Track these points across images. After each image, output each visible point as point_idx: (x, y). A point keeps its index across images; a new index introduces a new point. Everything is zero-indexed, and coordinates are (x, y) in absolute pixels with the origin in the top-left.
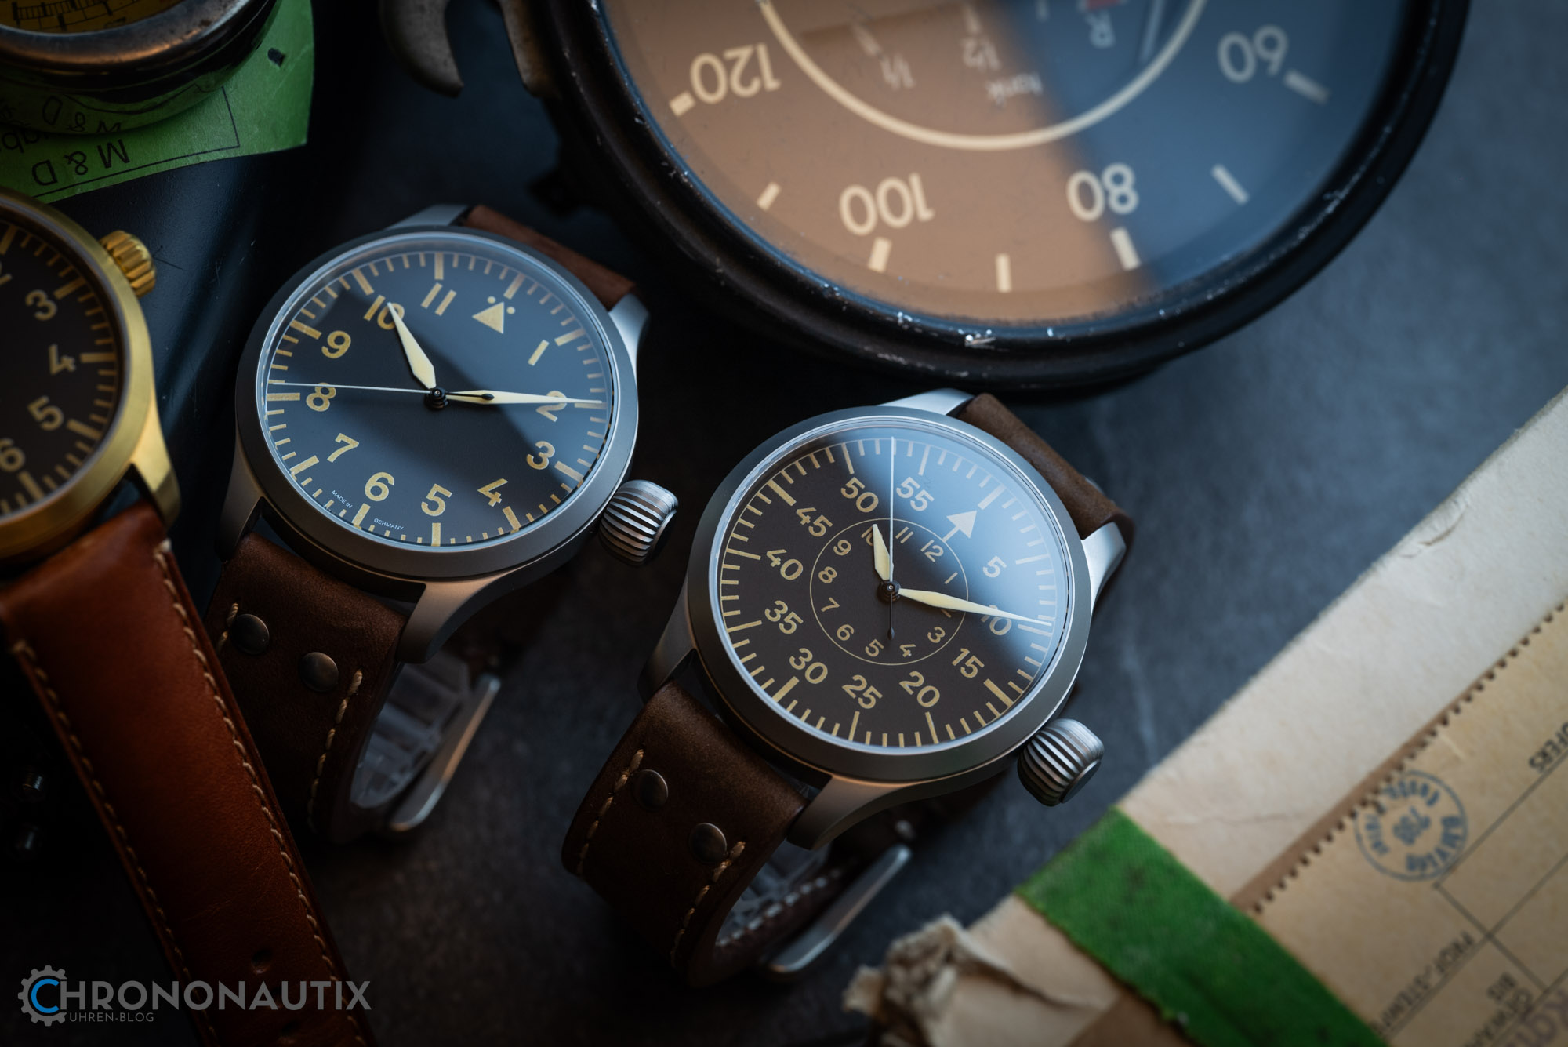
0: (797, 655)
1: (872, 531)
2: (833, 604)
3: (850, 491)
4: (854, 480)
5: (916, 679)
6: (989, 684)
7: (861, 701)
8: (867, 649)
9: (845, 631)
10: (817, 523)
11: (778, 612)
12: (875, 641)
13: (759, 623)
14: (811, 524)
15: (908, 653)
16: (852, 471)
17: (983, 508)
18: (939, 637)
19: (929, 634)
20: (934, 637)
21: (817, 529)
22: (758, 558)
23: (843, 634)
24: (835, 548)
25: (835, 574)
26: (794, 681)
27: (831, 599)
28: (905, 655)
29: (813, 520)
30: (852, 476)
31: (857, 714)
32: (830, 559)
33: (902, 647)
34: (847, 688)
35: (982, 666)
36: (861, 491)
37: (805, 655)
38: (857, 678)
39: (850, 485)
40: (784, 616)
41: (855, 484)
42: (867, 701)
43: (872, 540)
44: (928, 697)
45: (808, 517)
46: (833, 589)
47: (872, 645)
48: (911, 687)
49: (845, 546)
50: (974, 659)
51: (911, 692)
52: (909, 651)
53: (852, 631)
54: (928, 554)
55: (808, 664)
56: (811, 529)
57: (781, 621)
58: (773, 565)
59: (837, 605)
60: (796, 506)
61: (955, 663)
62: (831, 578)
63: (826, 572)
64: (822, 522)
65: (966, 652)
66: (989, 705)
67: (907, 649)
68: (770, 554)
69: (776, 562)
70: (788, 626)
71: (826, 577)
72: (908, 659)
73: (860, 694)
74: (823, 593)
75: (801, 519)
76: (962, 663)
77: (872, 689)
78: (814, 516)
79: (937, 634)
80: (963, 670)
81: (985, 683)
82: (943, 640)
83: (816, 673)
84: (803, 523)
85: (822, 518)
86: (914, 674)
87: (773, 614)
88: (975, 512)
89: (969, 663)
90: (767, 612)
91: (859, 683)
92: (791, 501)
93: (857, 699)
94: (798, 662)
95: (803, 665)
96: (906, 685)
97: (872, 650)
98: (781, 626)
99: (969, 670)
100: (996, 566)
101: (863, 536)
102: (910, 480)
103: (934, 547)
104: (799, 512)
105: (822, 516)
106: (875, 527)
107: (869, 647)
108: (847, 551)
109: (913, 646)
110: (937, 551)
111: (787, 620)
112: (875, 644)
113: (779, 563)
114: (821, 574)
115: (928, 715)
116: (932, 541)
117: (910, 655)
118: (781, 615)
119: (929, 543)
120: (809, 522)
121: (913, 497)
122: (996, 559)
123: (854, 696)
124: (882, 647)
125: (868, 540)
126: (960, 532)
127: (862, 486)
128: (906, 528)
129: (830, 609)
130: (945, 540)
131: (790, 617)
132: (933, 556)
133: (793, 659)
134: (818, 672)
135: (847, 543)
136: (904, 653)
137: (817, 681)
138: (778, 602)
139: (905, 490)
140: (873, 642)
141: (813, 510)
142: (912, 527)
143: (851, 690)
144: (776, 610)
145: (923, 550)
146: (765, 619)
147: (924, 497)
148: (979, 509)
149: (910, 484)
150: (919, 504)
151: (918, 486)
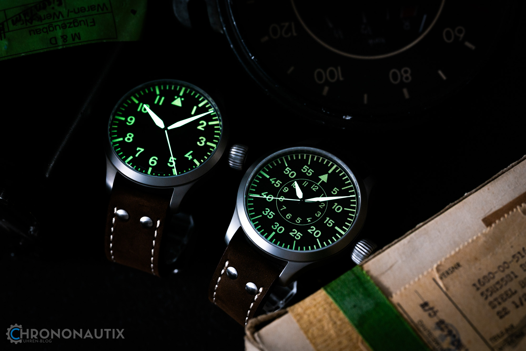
0: (274, 225)
3: (287, 172)
4: (288, 168)
5: (313, 229)
6: (336, 228)
7: (296, 237)
8: (296, 221)
9: (289, 216)
10: (277, 183)
13: (261, 216)
14: (275, 183)
16: (287, 165)
17: (330, 173)
19: (316, 214)
20: (318, 215)
21: (277, 185)
24: (283, 190)
26: (274, 233)
27: (283, 206)
31: (295, 242)
32: (282, 194)
33: (308, 219)
35: (334, 222)
37: (277, 225)
38: (294, 230)
39: (286, 170)
40: (269, 213)
41: (288, 170)
42: (298, 237)
44: (317, 234)
46: (284, 203)
48: (311, 231)
50: (331, 220)
51: (312, 233)
52: (310, 220)
53: (291, 216)
54: (313, 189)
55: (278, 227)
56: (275, 185)
57: (268, 214)
58: (264, 197)
59: (285, 208)
60: (270, 178)
61: (325, 222)
63: (281, 198)
64: (279, 182)
65: (328, 219)
66: (337, 235)
67: (309, 219)
68: (263, 194)
70: (270, 216)
72: (310, 223)
73: (295, 235)
74: (281, 204)
76: (327, 222)
77: (299, 233)
78: (276, 181)
80: (328, 224)
82: (321, 216)
83: (281, 230)
84: (272, 183)
86: (312, 227)
87: (265, 213)
88: (327, 175)
89: (329, 222)
90: (263, 212)
91: (294, 232)
94: (274, 227)
95: (276, 228)
96: (309, 231)
97: (298, 221)
98: (268, 216)
99: (330, 224)
100: (336, 191)
101: (292, 185)
102: (306, 166)
103: (315, 187)
104: (271, 180)
105: (278, 180)
106: (296, 182)
108: (287, 191)
109: (311, 218)
110: (316, 188)
111: (270, 214)
113: (266, 197)
114: (279, 199)
115: (318, 240)
116: (314, 185)
117: (310, 221)
118: (268, 213)
119: (314, 186)
120: (274, 182)
121: (307, 172)
122: (335, 188)
123: (293, 236)
124: (301, 220)
125: (294, 186)
126: (323, 181)
127: (290, 170)
128: (306, 182)
129: (283, 209)
130: (318, 184)
131: (271, 213)
132: (315, 189)
133: (272, 226)
134: (281, 229)
135: (287, 188)
136: (308, 221)
137: (281, 232)
138: (266, 209)
139: (304, 170)
140: (298, 218)
141: (275, 179)
142: (307, 181)
143: (292, 234)
144: (266, 211)
145: (312, 188)
146: (263, 215)
147: (311, 171)
148: (328, 173)
149: (306, 168)
150: (309, 173)
151: (308, 168)
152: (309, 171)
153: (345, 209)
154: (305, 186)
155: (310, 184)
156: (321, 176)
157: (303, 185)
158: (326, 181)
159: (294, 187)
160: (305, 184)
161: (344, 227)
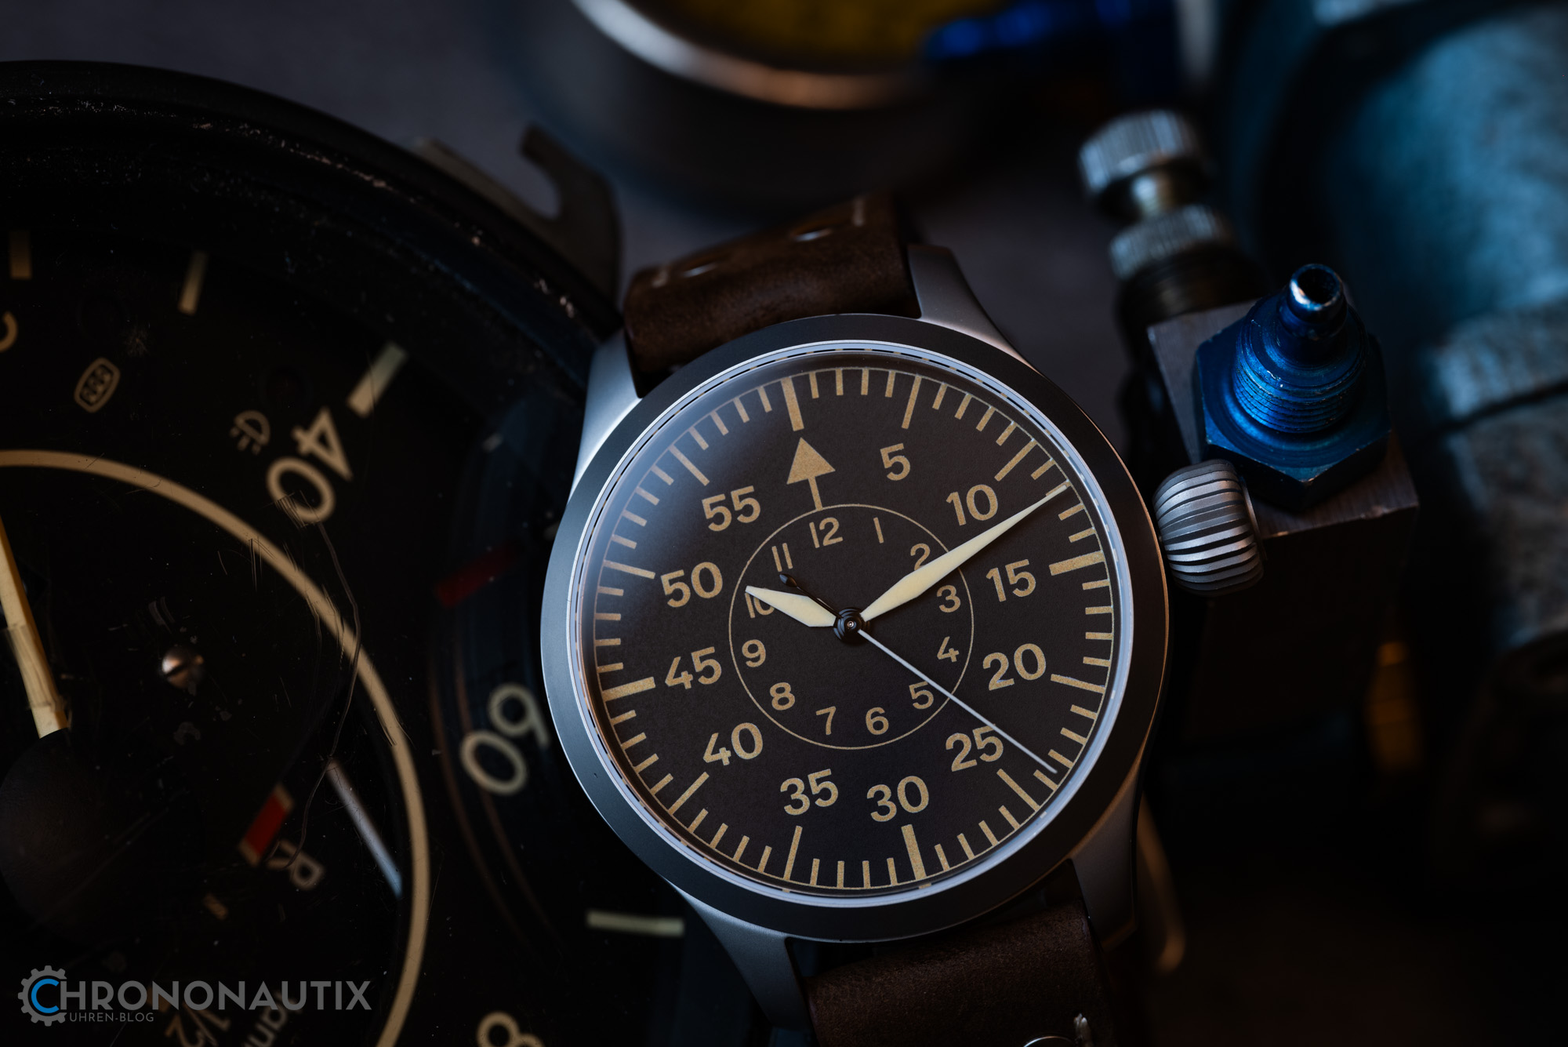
0: (873, 805)
1: (752, 597)
2: (828, 714)
3: (678, 595)
4: (665, 578)
5: (996, 665)
6: (1057, 568)
7: (985, 757)
8: (917, 705)
9: (875, 720)
10: (699, 667)
11: (797, 795)
12: (912, 688)
13: (799, 830)
14: (697, 675)
15: (953, 654)
16: (651, 575)
17: (801, 426)
18: (953, 596)
19: (943, 608)
21: (708, 672)
22: (705, 776)
23: (878, 725)
24: (749, 664)
25: (787, 686)
26: (908, 831)
27: (819, 713)
28: (954, 660)
29: (691, 670)
30: (658, 578)
31: (1001, 773)
32: (761, 680)
33: (941, 656)
34: (958, 765)
35: (1026, 562)
36: (686, 579)
37: (879, 795)
38: (950, 744)
39: (668, 589)
40: (807, 791)
41: (672, 582)
42: (990, 749)
43: (765, 606)
44: (1030, 662)
45: (684, 674)
46: (807, 701)
47: (915, 696)
48: (1004, 678)
49: (753, 649)
50: (1010, 568)
51: (1011, 682)
52: (951, 650)
53: (881, 710)
54: (827, 542)
55: (894, 798)
56: (703, 680)
57: (813, 798)
58: (726, 762)
59: (832, 710)
60: (660, 680)
61: (1002, 597)
62: (788, 694)
63: (776, 697)
64: (702, 659)
65: (994, 573)
66: (1087, 586)
67: (946, 651)
68: (708, 757)
69: (724, 755)
70: (825, 794)
71: (783, 701)
72: (961, 659)
73: (975, 753)
74: (803, 717)
75: (682, 686)
76: (1009, 588)
77: (977, 732)
78: (687, 665)
79: (948, 598)
80: (1018, 592)
81: (1053, 574)
82: (961, 594)
83: (913, 794)
84: (688, 686)
85: (696, 656)
86: (987, 662)
87: (797, 804)
88: (802, 441)
89: (1013, 579)
90: (789, 810)
91: (959, 746)
92: (647, 684)
93: (980, 762)
94: (884, 810)
95: (892, 806)
96: (996, 683)
97: (923, 700)
98: (820, 802)
99: (1023, 584)
100: (896, 459)
101: (752, 615)
102: (706, 502)
103: (822, 527)
104: (670, 681)
105: (693, 654)
106: (750, 590)
107: (915, 701)
108: (762, 650)
109: (947, 639)
110: (829, 526)
111: (816, 789)
112: (917, 690)
113: (729, 753)
114: (775, 705)
115: (1056, 678)
116: (812, 525)
117: (957, 653)
118: (804, 793)
119: (813, 531)
120: (691, 677)
121: (735, 514)
122: (885, 452)
123: (973, 763)
124: (925, 683)
125: (763, 612)
126: (819, 479)
127: (681, 573)
128: (774, 549)
129: (833, 722)
130: (819, 507)
131: (813, 784)
132: (833, 537)
133: (875, 816)
134: (912, 792)
135: (751, 642)
136: (950, 659)
137: (925, 801)
138: (784, 787)
139: (719, 519)
140: (912, 690)
141: (676, 661)
142: (777, 542)
143: (963, 762)
144: (793, 797)
145: (817, 545)
146: (798, 820)
147: (742, 498)
148: (800, 434)
149: (713, 506)
150: (748, 510)
151: (722, 497)
152: (738, 506)
153: (999, 477)
154: (790, 567)
155: (798, 538)
156: (791, 473)
157: (779, 568)
158: (827, 468)
159: (768, 613)
160: (783, 558)
161: (1073, 538)
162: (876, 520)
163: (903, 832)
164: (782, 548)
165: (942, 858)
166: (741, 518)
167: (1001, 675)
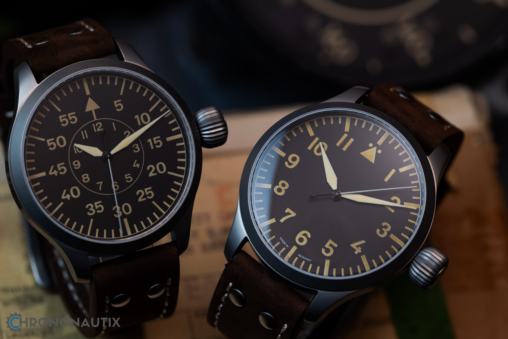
0: (114, 212)
1: (76, 147)
2: (100, 184)
3: (52, 146)
4: (48, 141)
5: (151, 169)
6: (169, 139)
7: (148, 197)
8: (127, 181)
10: (60, 169)
11: (91, 209)
12: (126, 176)
13: (92, 220)
14: (59, 172)
15: (138, 165)
16: (43, 140)
17: (89, 94)
18: (137, 147)
19: (134, 151)
20: (137, 150)
21: (63, 170)
22: (62, 203)
23: (116, 187)
24: (75, 168)
25: (87, 175)
27: (98, 183)
28: (138, 167)
29: (57, 170)
30: (46, 141)
31: (153, 202)
32: (79, 173)
33: (134, 166)
34: (140, 200)
35: (159, 137)
36: (55, 141)
37: (116, 209)
38: (138, 193)
39: (49, 144)
41: (50, 142)
42: (150, 195)
43: (80, 150)
44: (161, 168)
45: (55, 171)
46: (94, 179)
47: (127, 178)
48: (154, 173)
49: (76, 163)
50: (154, 139)
51: (156, 174)
52: (137, 164)
53: (116, 183)
54: (98, 130)
55: (121, 210)
56: (61, 173)
57: (96, 210)
58: (69, 199)
59: (101, 183)
60: (47, 173)
61: (152, 148)
62: (87, 177)
63: (84, 178)
64: (61, 166)
65: (150, 140)
66: (178, 145)
67: (136, 164)
68: (63, 197)
69: (68, 197)
70: (100, 209)
71: (86, 180)
72: (141, 167)
73: (145, 196)
74: (92, 185)
75: (54, 175)
76: (154, 145)
77: (146, 189)
78: (56, 168)
79: (136, 148)
80: (157, 146)
81: (167, 141)
82: (140, 146)
84: (56, 175)
85: (58, 165)
86: (148, 168)
87: (91, 212)
88: (90, 98)
89: (155, 142)
90: (89, 214)
91: (140, 194)
92: (43, 174)
93: (147, 199)
94: (118, 214)
95: (120, 212)
96: (151, 174)
97: (129, 179)
98: (98, 211)
99: (158, 144)
100: (119, 104)
101: (76, 153)
102: (60, 117)
103: (97, 125)
104: (51, 173)
106: (76, 145)
107: (127, 180)
108: (79, 164)
109: (136, 161)
110: (99, 125)
112: (127, 176)
113: (69, 196)
114: (84, 181)
115: (169, 173)
116: (93, 125)
117: (139, 165)
118: (93, 208)
119: (94, 127)
120: (57, 172)
121: (69, 121)
122: (115, 102)
123: (145, 199)
124: (130, 174)
125: (79, 152)
126: (95, 110)
127: (53, 139)
128: (82, 132)
129: (102, 186)
130: (95, 119)
131: (96, 206)
132: (100, 128)
133: (115, 215)
134: (126, 208)
135: (75, 161)
136: (137, 167)
137: (130, 211)
138: (87, 207)
139: (64, 122)
140: (126, 177)
141: (52, 167)
142: (83, 130)
143: (142, 199)
145: (95, 131)
146: (91, 217)
147: (71, 116)
148: (89, 96)
149: (62, 118)
150: (73, 120)
151: (65, 115)
152: (70, 118)
153: (150, 110)
154: (87, 137)
155: (89, 129)
156: (87, 108)
157: (84, 138)
158: (98, 107)
159: (81, 152)
160: (85, 135)
161: (173, 130)
162: (113, 123)
163: (124, 220)
164: (84, 131)
165: (136, 229)
166: (71, 122)
167: (153, 172)
